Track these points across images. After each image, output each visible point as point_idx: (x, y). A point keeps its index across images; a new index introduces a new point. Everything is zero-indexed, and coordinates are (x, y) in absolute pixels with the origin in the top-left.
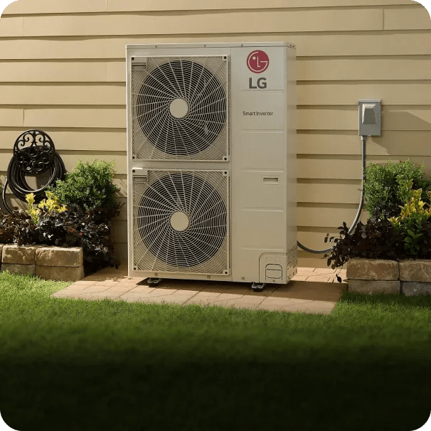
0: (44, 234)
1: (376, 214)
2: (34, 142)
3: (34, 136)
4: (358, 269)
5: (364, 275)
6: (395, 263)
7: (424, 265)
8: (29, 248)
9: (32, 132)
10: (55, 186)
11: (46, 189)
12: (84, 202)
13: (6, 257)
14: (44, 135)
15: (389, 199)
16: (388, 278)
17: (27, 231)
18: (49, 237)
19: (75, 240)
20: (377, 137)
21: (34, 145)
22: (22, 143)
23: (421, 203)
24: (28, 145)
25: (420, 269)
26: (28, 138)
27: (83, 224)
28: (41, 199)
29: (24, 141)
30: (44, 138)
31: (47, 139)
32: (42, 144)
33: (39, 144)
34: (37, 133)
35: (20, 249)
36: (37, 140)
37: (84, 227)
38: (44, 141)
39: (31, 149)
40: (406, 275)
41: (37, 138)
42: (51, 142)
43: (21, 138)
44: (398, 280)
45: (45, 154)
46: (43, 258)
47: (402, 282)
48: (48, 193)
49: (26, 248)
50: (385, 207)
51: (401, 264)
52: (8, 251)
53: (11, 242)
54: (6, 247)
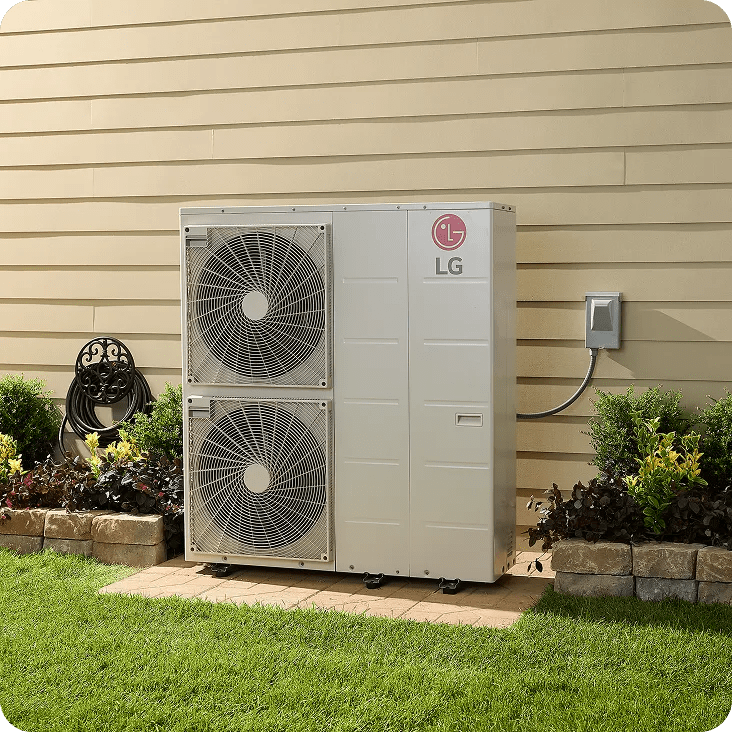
0: (108, 494)
1: (609, 471)
2: (105, 355)
3: (105, 346)
4: (569, 556)
5: (576, 566)
6: (625, 547)
7: (671, 552)
8: (83, 516)
9: (102, 341)
10: (133, 422)
11: (120, 427)
12: (172, 447)
13: (49, 528)
14: (119, 344)
15: (625, 446)
16: (615, 571)
17: (82, 489)
18: (115, 498)
19: (151, 504)
20: (615, 350)
21: (105, 360)
22: (88, 356)
23: (674, 455)
24: (96, 359)
25: (665, 558)
26: (97, 350)
27: (167, 479)
28: (110, 442)
29: (91, 354)
30: (120, 350)
31: (123, 351)
32: (116, 359)
33: (112, 358)
34: (109, 342)
35: (71, 518)
36: (109, 353)
37: (168, 483)
38: (120, 355)
39: (101, 367)
40: (642, 567)
41: (109, 349)
42: (129, 355)
43: (87, 350)
44: (631, 574)
45: (120, 374)
46: (102, 531)
47: (635, 577)
48: (122, 433)
49: (80, 516)
50: (621, 460)
51: (636, 550)
52: (53, 520)
53: (58, 506)
54: (50, 513)
